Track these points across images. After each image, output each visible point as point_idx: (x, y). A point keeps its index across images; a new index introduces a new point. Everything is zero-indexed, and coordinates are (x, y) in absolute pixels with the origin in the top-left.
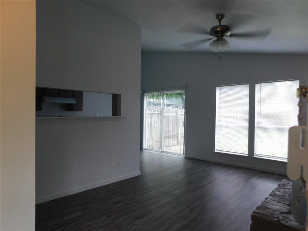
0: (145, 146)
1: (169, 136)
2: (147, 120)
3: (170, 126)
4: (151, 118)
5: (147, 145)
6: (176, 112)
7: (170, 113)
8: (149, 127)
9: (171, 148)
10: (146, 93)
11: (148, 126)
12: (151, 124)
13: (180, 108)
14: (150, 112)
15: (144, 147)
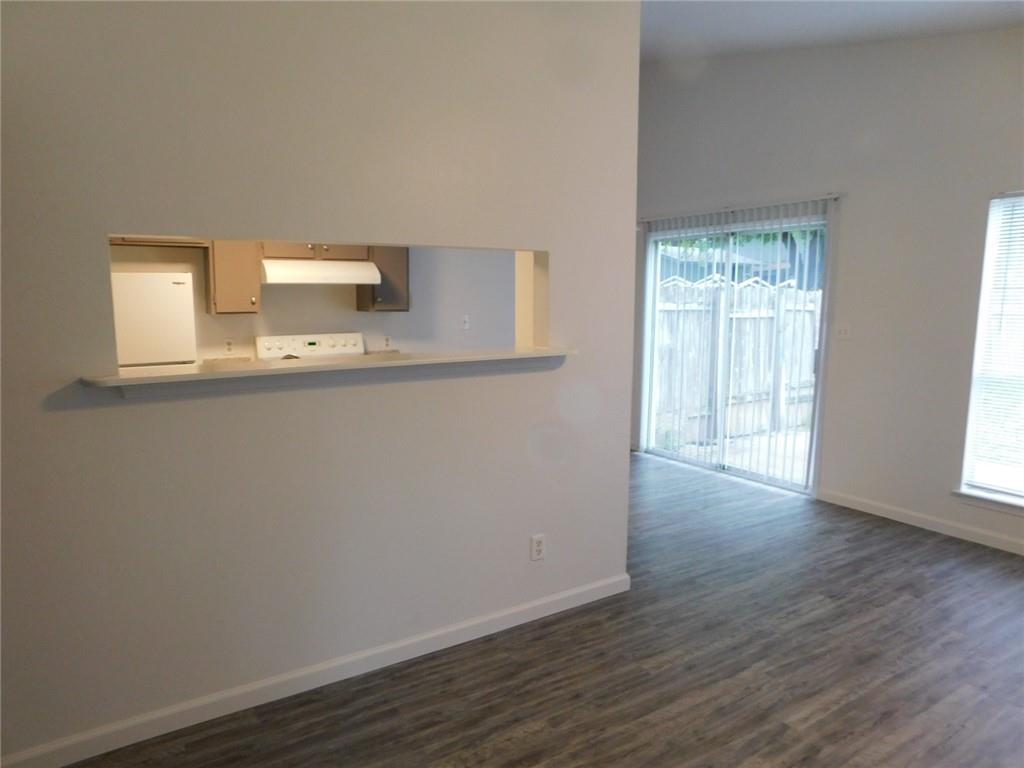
0: (649, 439)
1: (742, 398)
2: (657, 337)
3: (745, 358)
4: (672, 329)
5: (657, 433)
6: (772, 304)
7: (749, 305)
8: (666, 362)
9: (747, 443)
10: (656, 230)
11: (662, 360)
12: (671, 353)
13: (789, 286)
14: (671, 306)
15: (643, 444)
